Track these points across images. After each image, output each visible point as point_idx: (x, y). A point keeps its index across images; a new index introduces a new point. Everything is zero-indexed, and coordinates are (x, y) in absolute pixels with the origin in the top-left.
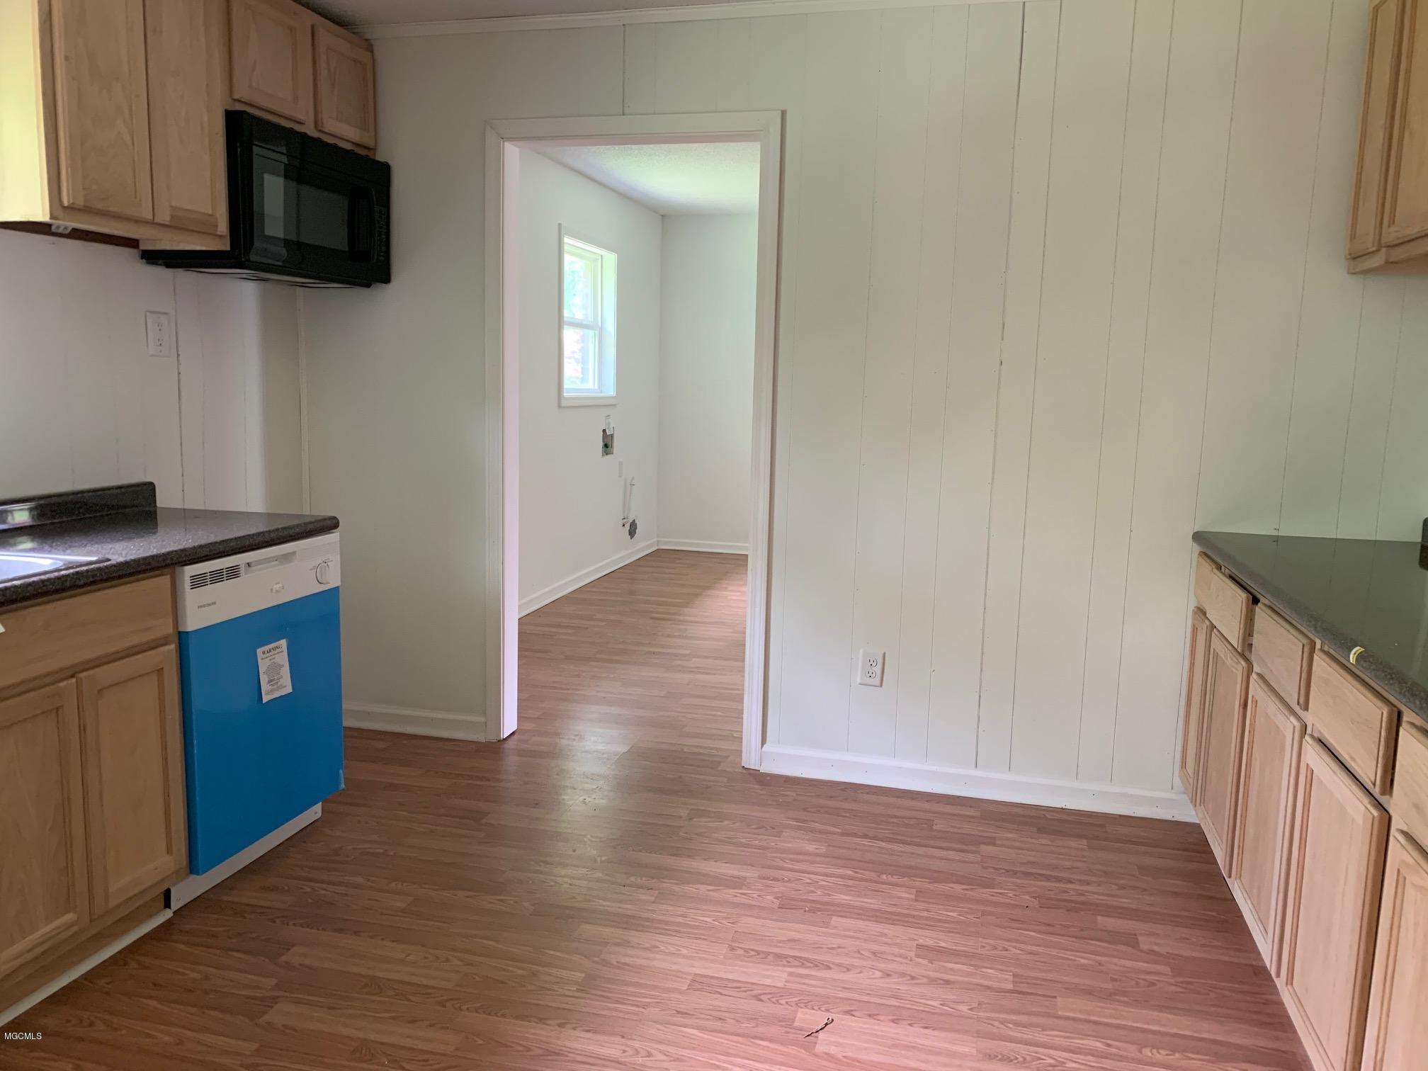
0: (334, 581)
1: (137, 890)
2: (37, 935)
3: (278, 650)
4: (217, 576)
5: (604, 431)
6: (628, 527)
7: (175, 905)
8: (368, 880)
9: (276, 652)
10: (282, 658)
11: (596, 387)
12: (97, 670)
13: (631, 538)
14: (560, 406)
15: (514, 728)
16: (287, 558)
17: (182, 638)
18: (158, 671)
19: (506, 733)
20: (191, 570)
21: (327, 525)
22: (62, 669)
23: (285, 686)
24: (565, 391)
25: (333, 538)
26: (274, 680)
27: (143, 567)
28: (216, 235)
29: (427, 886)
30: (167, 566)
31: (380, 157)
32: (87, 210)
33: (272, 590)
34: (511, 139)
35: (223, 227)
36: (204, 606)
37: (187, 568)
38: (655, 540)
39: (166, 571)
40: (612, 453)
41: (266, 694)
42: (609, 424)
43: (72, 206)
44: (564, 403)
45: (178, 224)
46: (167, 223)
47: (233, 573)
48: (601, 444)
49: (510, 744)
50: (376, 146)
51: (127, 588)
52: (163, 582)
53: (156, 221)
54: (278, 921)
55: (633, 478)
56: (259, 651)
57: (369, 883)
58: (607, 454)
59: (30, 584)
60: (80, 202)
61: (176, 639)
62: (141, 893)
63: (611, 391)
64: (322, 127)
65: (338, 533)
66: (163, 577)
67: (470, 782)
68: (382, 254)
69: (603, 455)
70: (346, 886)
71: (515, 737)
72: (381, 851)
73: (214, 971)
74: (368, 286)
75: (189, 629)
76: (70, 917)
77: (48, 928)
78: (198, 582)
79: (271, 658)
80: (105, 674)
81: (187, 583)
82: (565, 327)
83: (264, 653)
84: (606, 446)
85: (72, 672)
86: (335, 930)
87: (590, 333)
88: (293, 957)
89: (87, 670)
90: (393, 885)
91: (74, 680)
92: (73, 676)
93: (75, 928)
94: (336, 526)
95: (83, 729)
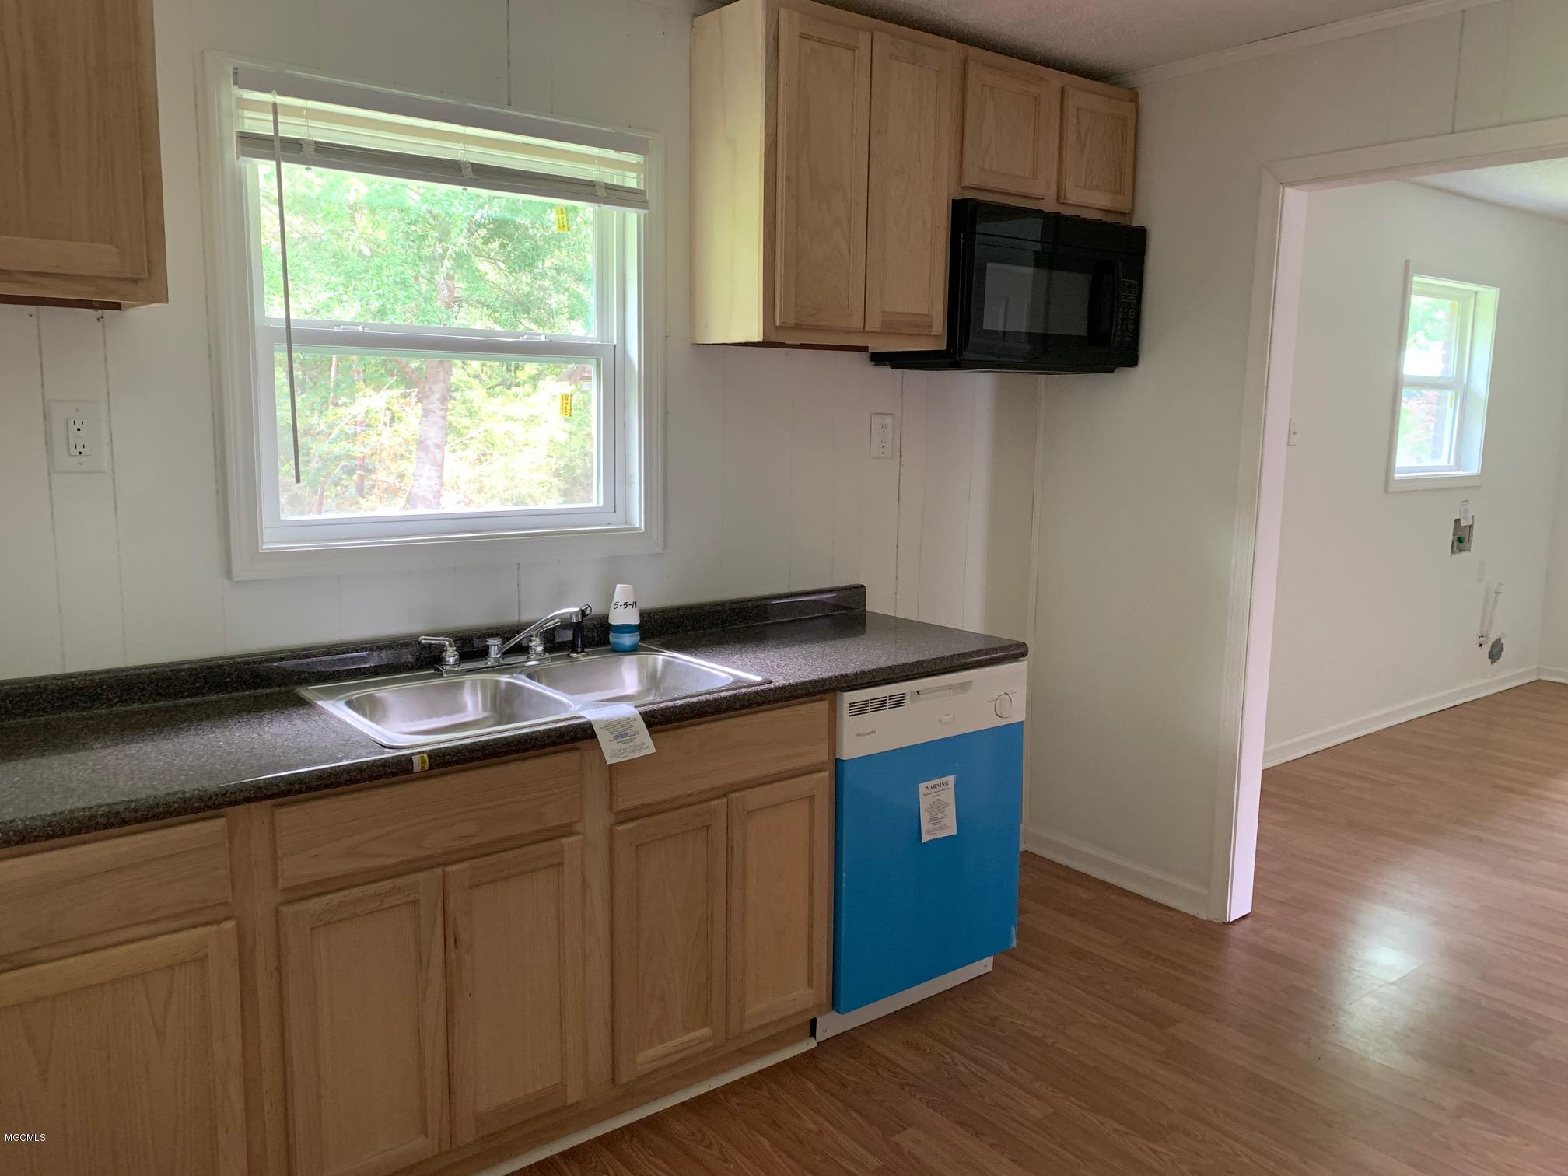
0: (1017, 713)
1: (774, 1018)
2: (674, 1042)
3: (943, 787)
4: (879, 705)
5: (1457, 521)
6: (1487, 648)
7: (821, 1036)
8: (1014, 1069)
9: (941, 789)
10: (949, 797)
11: (1452, 463)
12: (746, 792)
13: (1492, 663)
14: (1386, 490)
15: (1248, 910)
16: (964, 686)
17: (838, 766)
18: (810, 796)
19: (1234, 914)
20: (850, 697)
21: (1014, 652)
22: (714, 789)
23: (949, 827)
24: (1396, 470)
25: (1020, 667)
26: (937, 818)
27: (800, 692)
28: (930, 336)
29: (1073, 1099)
30: (824, 692)
31: (1136, 224)
32: (798, 327)
33: (940, 721)
34: (1292, 184)
35: (939, 325)
36: (863, 735)
37: (846, 694)
38: (1535, 666)
39: (825, 696)
40: (1469, 550)
41: (927, 833)
42: (1466, 511)
43: (783, 325)
44: (1393, 487)
45: (889, 329)
46: (878, 330)
47: (898, 701)
48: (1450, 538)
49: (1237, 932)
50: (1133, 210)
51: (785, 712)
52: (822, 707)
53: (867, 329)
54: (906, 1088)
55: (1500, 584)
56: (922, 786)
57: (1012, 1073)
58: (1460, 551)
59: (688, 705)
60: (791, 321)
61: (832, 767)
62: (780, 1021)
63: (1473, 467)
64: (1065, 199)
65: (1026, 662)
66: (822, 703)
67: (1171, 971)
68: (1129, 334)
69: (1453, 552)
70: (988, 1069)
71: (1247, 923)
72: (1040, 1035)
73: (831, 1128)
74: (1112, 371)
75: (844, 758)
76: (705, 1032)
77: (685, 1038)
78: (858, 709)
79: (935, 794)
80: (755, 797)
81: (845, 710)
82: (1405, 390)
83: (927, 788)
84: (1460, 540)
85: (725, 792)
86: (957, 1123)
87: (1450, 393)
88: (906, 1140)
89: (737, 791)
90: (1037, 1085)
91: (725, 800)
92: (725, 796)
93: (710, 1044)
94: (1024, 654)
95: (730, 849)
